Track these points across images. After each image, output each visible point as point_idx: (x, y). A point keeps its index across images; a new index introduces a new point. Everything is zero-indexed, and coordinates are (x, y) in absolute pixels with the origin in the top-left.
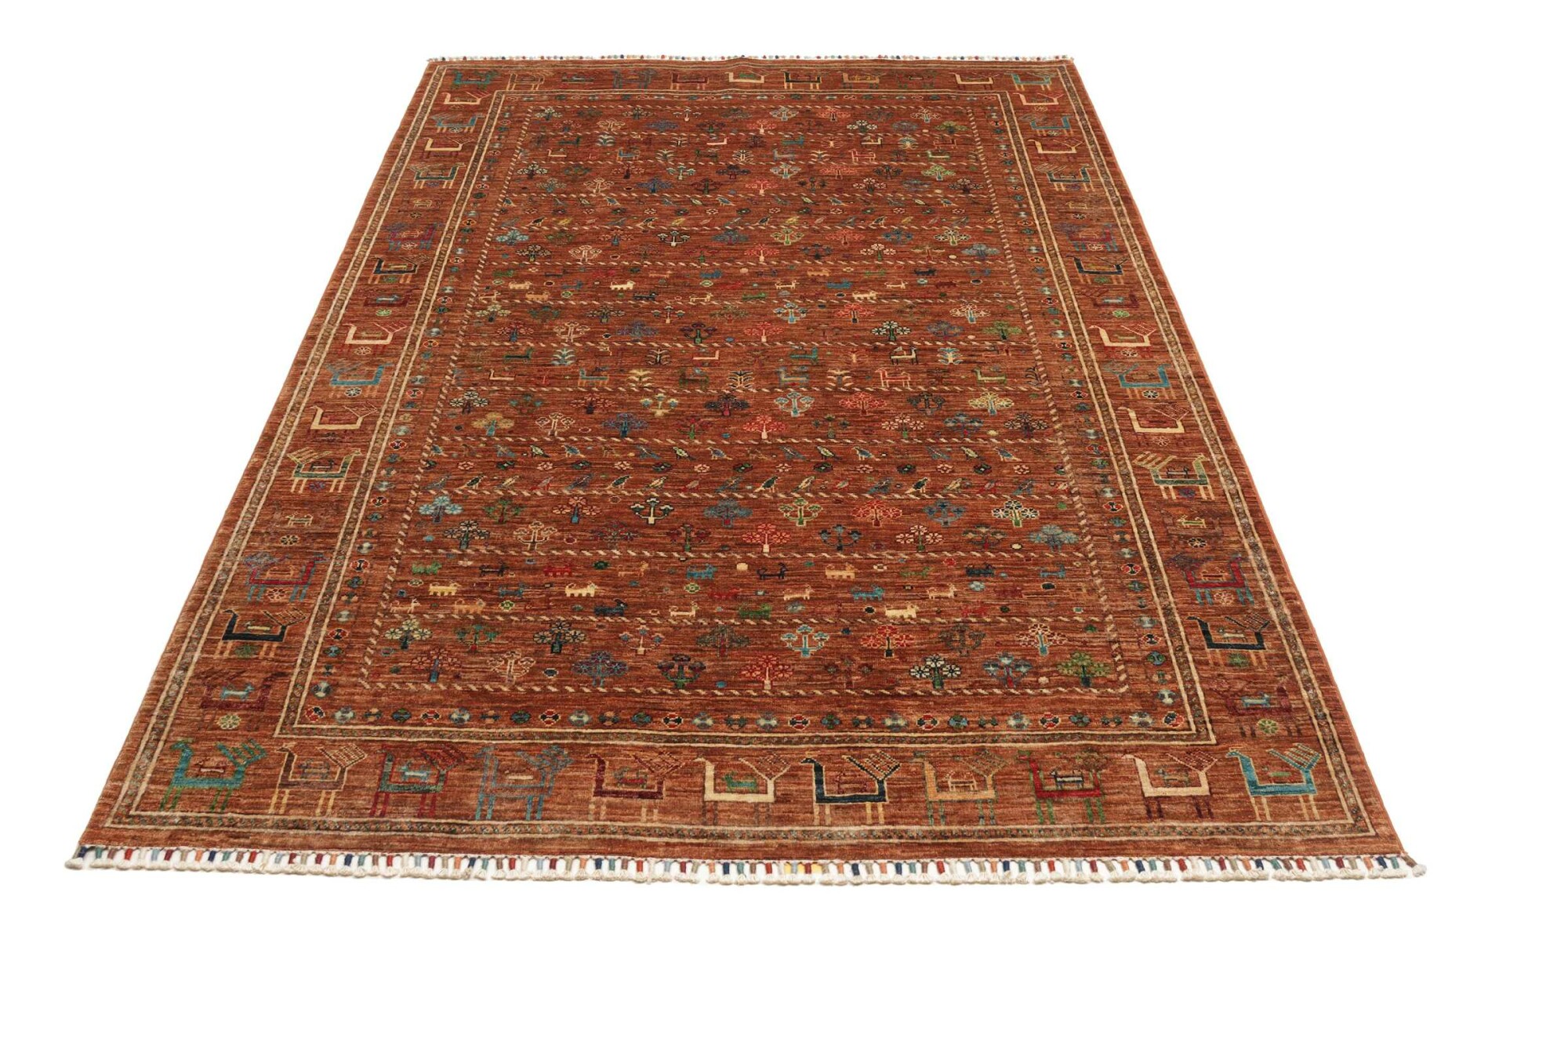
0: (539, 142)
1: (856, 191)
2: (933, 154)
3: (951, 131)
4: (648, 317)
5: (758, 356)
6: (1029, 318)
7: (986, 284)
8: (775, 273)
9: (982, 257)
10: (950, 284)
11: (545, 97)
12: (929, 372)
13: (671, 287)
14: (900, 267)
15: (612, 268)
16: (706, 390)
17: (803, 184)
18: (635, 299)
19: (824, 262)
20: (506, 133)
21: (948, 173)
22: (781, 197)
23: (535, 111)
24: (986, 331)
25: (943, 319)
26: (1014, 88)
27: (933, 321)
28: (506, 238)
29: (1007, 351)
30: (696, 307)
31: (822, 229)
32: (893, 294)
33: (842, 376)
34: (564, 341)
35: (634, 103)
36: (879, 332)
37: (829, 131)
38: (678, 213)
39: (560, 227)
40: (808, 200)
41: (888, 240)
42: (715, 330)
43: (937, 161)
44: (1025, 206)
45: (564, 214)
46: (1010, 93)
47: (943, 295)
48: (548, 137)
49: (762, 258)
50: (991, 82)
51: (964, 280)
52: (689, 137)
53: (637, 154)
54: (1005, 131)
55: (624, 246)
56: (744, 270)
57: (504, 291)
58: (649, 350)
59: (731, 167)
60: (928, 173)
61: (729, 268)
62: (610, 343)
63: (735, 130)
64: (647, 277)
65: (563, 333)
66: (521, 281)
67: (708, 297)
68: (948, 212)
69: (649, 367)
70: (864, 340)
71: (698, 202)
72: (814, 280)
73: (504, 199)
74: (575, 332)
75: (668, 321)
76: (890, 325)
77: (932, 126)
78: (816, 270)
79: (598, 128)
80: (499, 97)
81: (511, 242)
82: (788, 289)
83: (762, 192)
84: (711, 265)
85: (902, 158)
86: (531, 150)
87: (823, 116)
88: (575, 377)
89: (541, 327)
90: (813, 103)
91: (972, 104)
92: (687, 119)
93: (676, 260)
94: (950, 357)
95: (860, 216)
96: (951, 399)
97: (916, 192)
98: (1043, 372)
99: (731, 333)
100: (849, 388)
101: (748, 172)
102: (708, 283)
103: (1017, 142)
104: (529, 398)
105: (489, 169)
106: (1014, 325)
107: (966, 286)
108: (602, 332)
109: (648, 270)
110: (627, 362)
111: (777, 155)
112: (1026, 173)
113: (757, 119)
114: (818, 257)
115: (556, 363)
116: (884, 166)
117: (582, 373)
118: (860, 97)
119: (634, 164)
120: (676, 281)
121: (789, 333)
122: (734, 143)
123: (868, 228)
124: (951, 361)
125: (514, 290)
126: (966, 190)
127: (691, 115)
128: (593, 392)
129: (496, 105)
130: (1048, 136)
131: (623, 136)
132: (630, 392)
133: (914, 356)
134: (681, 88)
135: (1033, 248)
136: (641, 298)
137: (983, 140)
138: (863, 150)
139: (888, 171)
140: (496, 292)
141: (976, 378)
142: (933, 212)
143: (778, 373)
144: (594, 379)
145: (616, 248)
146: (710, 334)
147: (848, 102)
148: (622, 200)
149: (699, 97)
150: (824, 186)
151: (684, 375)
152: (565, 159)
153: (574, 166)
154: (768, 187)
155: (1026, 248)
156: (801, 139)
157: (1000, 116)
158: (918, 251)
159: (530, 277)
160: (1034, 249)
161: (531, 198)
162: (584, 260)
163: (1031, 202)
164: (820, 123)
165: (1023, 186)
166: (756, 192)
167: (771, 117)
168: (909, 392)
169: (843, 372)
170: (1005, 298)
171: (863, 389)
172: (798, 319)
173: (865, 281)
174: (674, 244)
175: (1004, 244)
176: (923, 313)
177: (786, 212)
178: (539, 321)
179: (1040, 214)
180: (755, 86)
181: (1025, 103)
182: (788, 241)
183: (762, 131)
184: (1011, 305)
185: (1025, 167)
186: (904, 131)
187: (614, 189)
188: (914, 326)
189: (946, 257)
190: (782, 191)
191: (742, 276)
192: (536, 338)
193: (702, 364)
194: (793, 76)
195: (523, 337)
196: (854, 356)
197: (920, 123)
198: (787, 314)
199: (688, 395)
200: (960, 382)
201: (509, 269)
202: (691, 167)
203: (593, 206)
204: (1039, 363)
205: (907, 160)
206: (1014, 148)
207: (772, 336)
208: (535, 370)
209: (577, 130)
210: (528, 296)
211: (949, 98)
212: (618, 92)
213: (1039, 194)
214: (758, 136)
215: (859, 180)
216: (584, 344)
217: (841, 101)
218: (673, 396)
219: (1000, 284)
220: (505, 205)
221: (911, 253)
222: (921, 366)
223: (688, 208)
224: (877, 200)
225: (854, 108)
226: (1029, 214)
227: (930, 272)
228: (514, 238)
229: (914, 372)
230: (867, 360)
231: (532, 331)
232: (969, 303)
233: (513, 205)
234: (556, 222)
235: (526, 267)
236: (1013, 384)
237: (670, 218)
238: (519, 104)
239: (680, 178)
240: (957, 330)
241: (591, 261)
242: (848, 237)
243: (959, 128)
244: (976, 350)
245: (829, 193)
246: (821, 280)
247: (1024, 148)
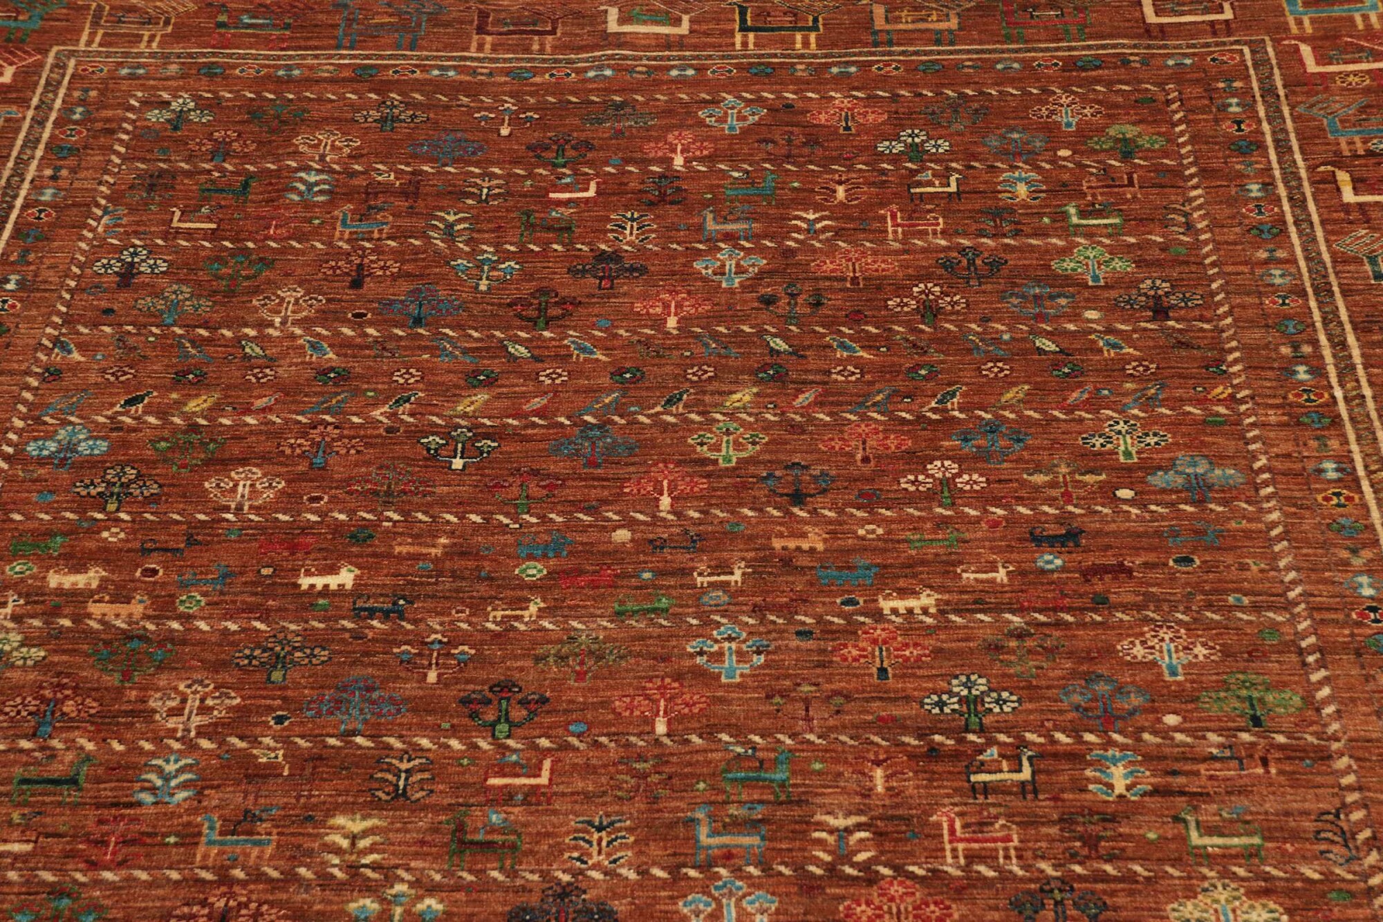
0: (151, 188)
1: (895, 318)
2: (1083, 214)
3: (1127, 149)
4: (382, 665)
5: (644, 776)
6: (1321, 664)
7: (1207, 567)
8: (696, 542)
9: (1199, 491)
10: (1121, 571)
11: (173, 69)
12: (1066, 821)
13: (447, 583)
14: (995, 524)
15: (307, 528)
16: (513, 874)
17: (769, 301)
18: (358, 614)
19: (814, 512)
20: (72, 162)
21: (1118, 264)
22: (716, 336)
23: (147, 104)
24: (1211, 706)
25: (1102, 670)
26: (1287, 29)
27: (1074, 674)
28: (52, 446)
29: (1265, 762)
30: (505, 636)
31: (811, 420)
32: (980, 600)
33: (848, 831)
34: (172, 733)
35: (382, 88)
36: (941, 704)
37: (835, 160)
38: (474, 380)
39: (186, 417)
40: (780, 344)
41: (969, 448)
42: (544, 701)
43: (1090, 233)
44: (1307, 349)
45: (201, 383)
46: (1276, 42)
47: (1100, 602)
48: (174, 174)
49: (665, 501)
50: (1228, 14)
51: (1151, 557)
52: (510, 176)
53: (383, 224)
54: (1261, 146)
55: (339, 472)
56: (622, 535)
57: (34, 595)
58: (379, 759)
59: (601, 257)
60: (1069, 265)
61: (585, 528)
62: (285, 740)
63: (616, 160)
64: (389, 555)
65: (173, 712)
66: (80, 568)
67: (533, 609)
68: (1116, 370)
69: (376, 806)
70: (905, 730)
71: (522, 351)
72: (787, 562)
73: (56, 341)
74: (204, 710)
75: (432, 676)
76: (969, 685)
77: (1081, 138)
78: (793, 535)
79: (296, 154)
80: (60, 66)
81: (65, 459)
82: (724, 586)
83: (672, 322)
84: (543, 518)
85: (1007, 227)
86: (132, 210)
87: (823, 118)
88: (190, 837)
89: (120, 691)
90: (802, 85)
91: (1179, 76)
92: (505, 131)
93: (462, 506)
94: (1119, 778)
95: (900, 384)
96: (1121, 900)
97: (1040, 317)
98: (1363, 824)
99: (584, 707)
100: (865, 867)
101: (643, 270)
102: (534, 571)
103: (1291, 176)
104: (66, 902)
105: (23, 256)
106: (1280, 685)
107: (1157, 575)
108: (270, 709)
109: (391, 535)
110: (323, 794)
111: (711, 225)
112: (1312, 258)
113: (670, 128)
114: (798, 498)
115: (147, 798)
116: (962, 250)
117: (210, 827)
118: (911, 68)
119: (377, 250)
120: (459, 564)
121: (719, 709)
122: (612, 192)
123: (920, 418)
124: (1120, 788)
125: (60, 592)
126: (1160, 311)
127: (515, 121)
128: (231, 882)
129: (53, 86)
130: (1370, 154)
131: (355, 174)
132: (325, 880)
133: (1026, 774)
134: (494, 49)
135: (1329, 465)
136: (372, 613)
137: (1204, 173)
138: (914, 207)
139: (971, 263)
140: (12, 597)
141: (1184, 839)
142: (1077, 371)
143: (692, 822)
144: (238, 844)
145: (319, 474)
146: (534, 713)
147: (883, 81)
148: (341, 345)
149: (535, 71)
150: (818, 304)
151: (461, 828)
152: (213, 235)
153: (233, 253)
154: (688, 309)
155: (1311, 466)
156: (770, 181)
157: (1250, 107)
158: (1039, 479)
159: (106, 556)
160: (1330, 470)
161: (121, 339)
162: (239, 508)
163: (1323, 339)
164: (814, 137)
165: (1304, 294)
166: (659, 323)
167: (701, 123)
168: (1015, 877)
169: (852, 821)
170: (1256, 608)
171: (899, 869)
172: (745, 668)
173: (911, 564)
174: (458, 463)
175: (1255, 458)
176: (1050, 652)
177: (727, 376)
178: (113, 680)
179: (1345, 370)
180: (667, 43)
181: (1312, 67)
182: (728, 456)
183: (679, 161)
184: (1275, 626)
185: (1309, 241)
186: (1012, 154)
187: (324, 317)
188: (1029, 690)
189: (1107, 493)
190: (720, 319)
191: (617, 552)
192: (102, 726)
193: (506, 797)
194: (756, 16)
195: (70, 724)
196: (879, 773)
197: (1051, 131)
198: (718, 656)
199: (468, 887)
200: (1146, 852)
201: (50, 534)
202: (508, 256)
203: (271, 362)
204: (1351, 798)
205: (1017, 234)
206: (1282, 191)
207: (681, 718)
208: (89, 818)
209: (246, 157)
210: (95, 609)
211: (1125, 62)
212: (347, 58)
213: (1344, 315)
214: (670, 175)
215: (902, 290)
216: (222, 743)
217: (867, 80)
218: (433, 889)
219: (1244, 568)
220: (58, 356)
221: (1023, 484)
222: (1044, 805)
223: (496, 365)
224: (943, 341)
225: (895, 97)
226: (1318, 370)
227: (1069, 538)
228: (71, 447)
229: (1029, 822)
230: (911, 785)
231: (93, 706)
232: (1165, 623)
233: (76, 356)
234: (179, 403)
235: (97, 526)
236: (1285, 859)
237: (452, 394)
238: (108, 85)
239: (483, 286)
240: (1136, 700)
241: (256, 509)
242: (870, 443)
243: (1144, 142)
244: (1184, 758)
245: (831, 323)
246: (803, 561)
247: (1308, 190)
